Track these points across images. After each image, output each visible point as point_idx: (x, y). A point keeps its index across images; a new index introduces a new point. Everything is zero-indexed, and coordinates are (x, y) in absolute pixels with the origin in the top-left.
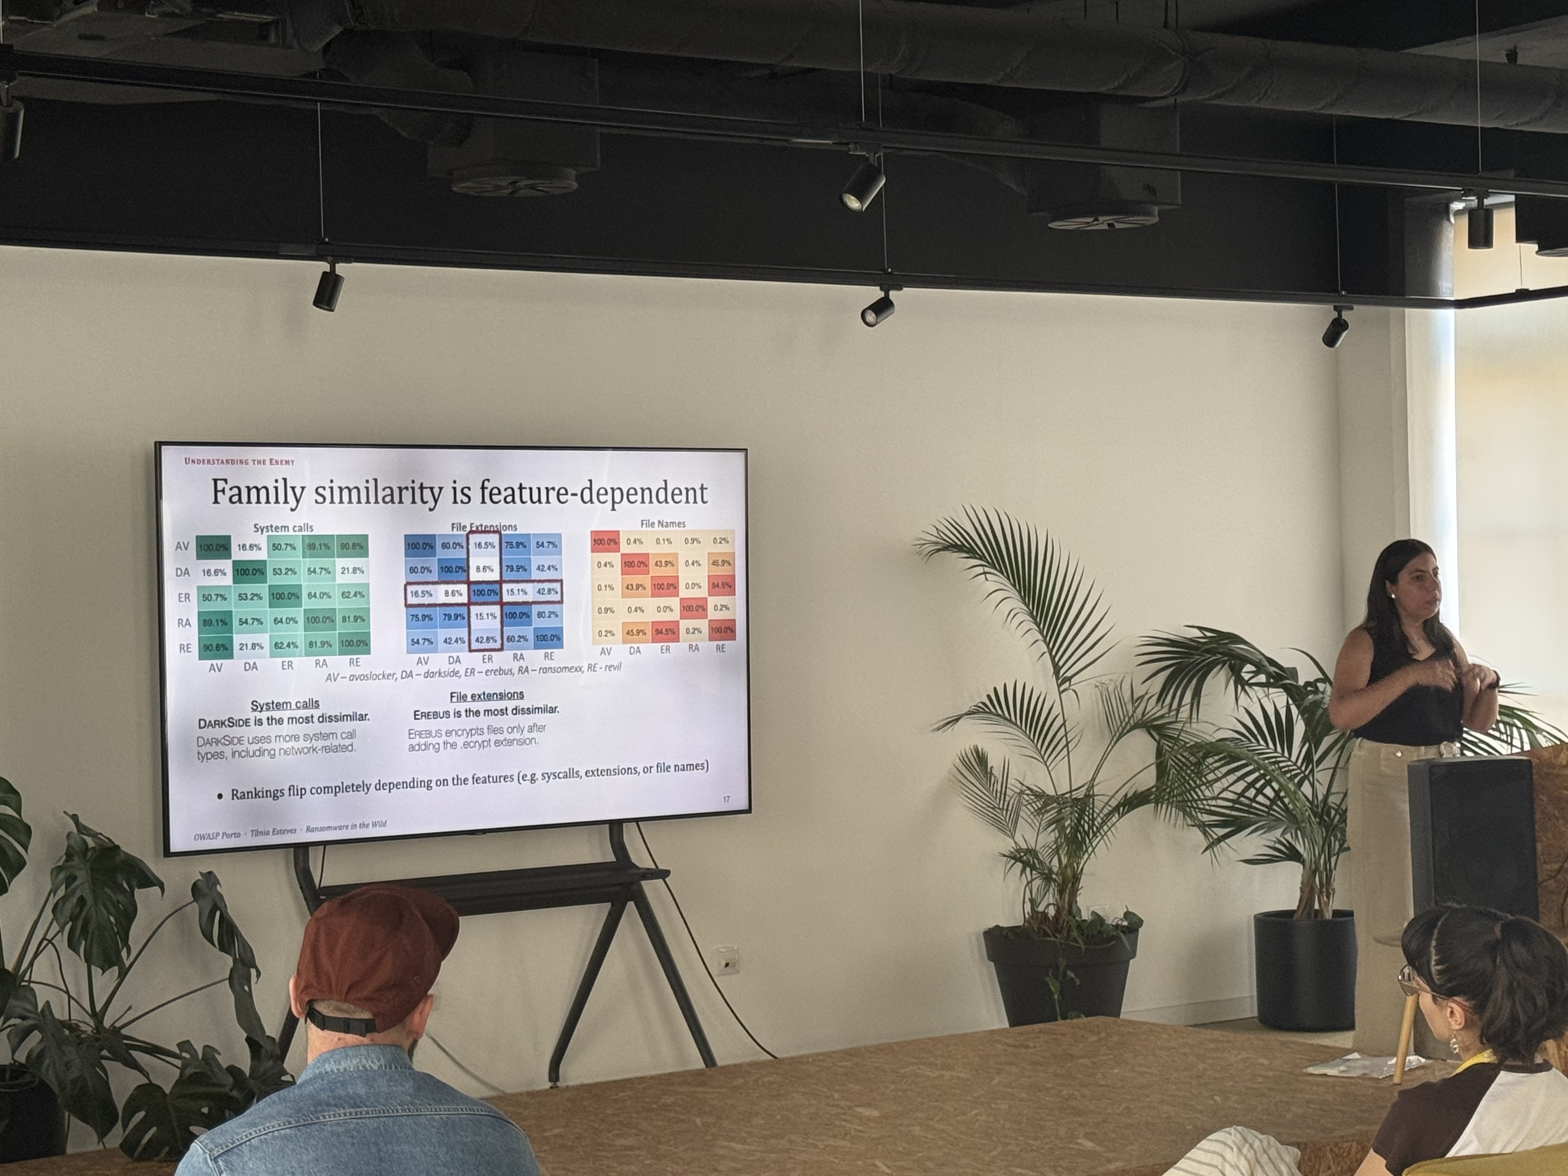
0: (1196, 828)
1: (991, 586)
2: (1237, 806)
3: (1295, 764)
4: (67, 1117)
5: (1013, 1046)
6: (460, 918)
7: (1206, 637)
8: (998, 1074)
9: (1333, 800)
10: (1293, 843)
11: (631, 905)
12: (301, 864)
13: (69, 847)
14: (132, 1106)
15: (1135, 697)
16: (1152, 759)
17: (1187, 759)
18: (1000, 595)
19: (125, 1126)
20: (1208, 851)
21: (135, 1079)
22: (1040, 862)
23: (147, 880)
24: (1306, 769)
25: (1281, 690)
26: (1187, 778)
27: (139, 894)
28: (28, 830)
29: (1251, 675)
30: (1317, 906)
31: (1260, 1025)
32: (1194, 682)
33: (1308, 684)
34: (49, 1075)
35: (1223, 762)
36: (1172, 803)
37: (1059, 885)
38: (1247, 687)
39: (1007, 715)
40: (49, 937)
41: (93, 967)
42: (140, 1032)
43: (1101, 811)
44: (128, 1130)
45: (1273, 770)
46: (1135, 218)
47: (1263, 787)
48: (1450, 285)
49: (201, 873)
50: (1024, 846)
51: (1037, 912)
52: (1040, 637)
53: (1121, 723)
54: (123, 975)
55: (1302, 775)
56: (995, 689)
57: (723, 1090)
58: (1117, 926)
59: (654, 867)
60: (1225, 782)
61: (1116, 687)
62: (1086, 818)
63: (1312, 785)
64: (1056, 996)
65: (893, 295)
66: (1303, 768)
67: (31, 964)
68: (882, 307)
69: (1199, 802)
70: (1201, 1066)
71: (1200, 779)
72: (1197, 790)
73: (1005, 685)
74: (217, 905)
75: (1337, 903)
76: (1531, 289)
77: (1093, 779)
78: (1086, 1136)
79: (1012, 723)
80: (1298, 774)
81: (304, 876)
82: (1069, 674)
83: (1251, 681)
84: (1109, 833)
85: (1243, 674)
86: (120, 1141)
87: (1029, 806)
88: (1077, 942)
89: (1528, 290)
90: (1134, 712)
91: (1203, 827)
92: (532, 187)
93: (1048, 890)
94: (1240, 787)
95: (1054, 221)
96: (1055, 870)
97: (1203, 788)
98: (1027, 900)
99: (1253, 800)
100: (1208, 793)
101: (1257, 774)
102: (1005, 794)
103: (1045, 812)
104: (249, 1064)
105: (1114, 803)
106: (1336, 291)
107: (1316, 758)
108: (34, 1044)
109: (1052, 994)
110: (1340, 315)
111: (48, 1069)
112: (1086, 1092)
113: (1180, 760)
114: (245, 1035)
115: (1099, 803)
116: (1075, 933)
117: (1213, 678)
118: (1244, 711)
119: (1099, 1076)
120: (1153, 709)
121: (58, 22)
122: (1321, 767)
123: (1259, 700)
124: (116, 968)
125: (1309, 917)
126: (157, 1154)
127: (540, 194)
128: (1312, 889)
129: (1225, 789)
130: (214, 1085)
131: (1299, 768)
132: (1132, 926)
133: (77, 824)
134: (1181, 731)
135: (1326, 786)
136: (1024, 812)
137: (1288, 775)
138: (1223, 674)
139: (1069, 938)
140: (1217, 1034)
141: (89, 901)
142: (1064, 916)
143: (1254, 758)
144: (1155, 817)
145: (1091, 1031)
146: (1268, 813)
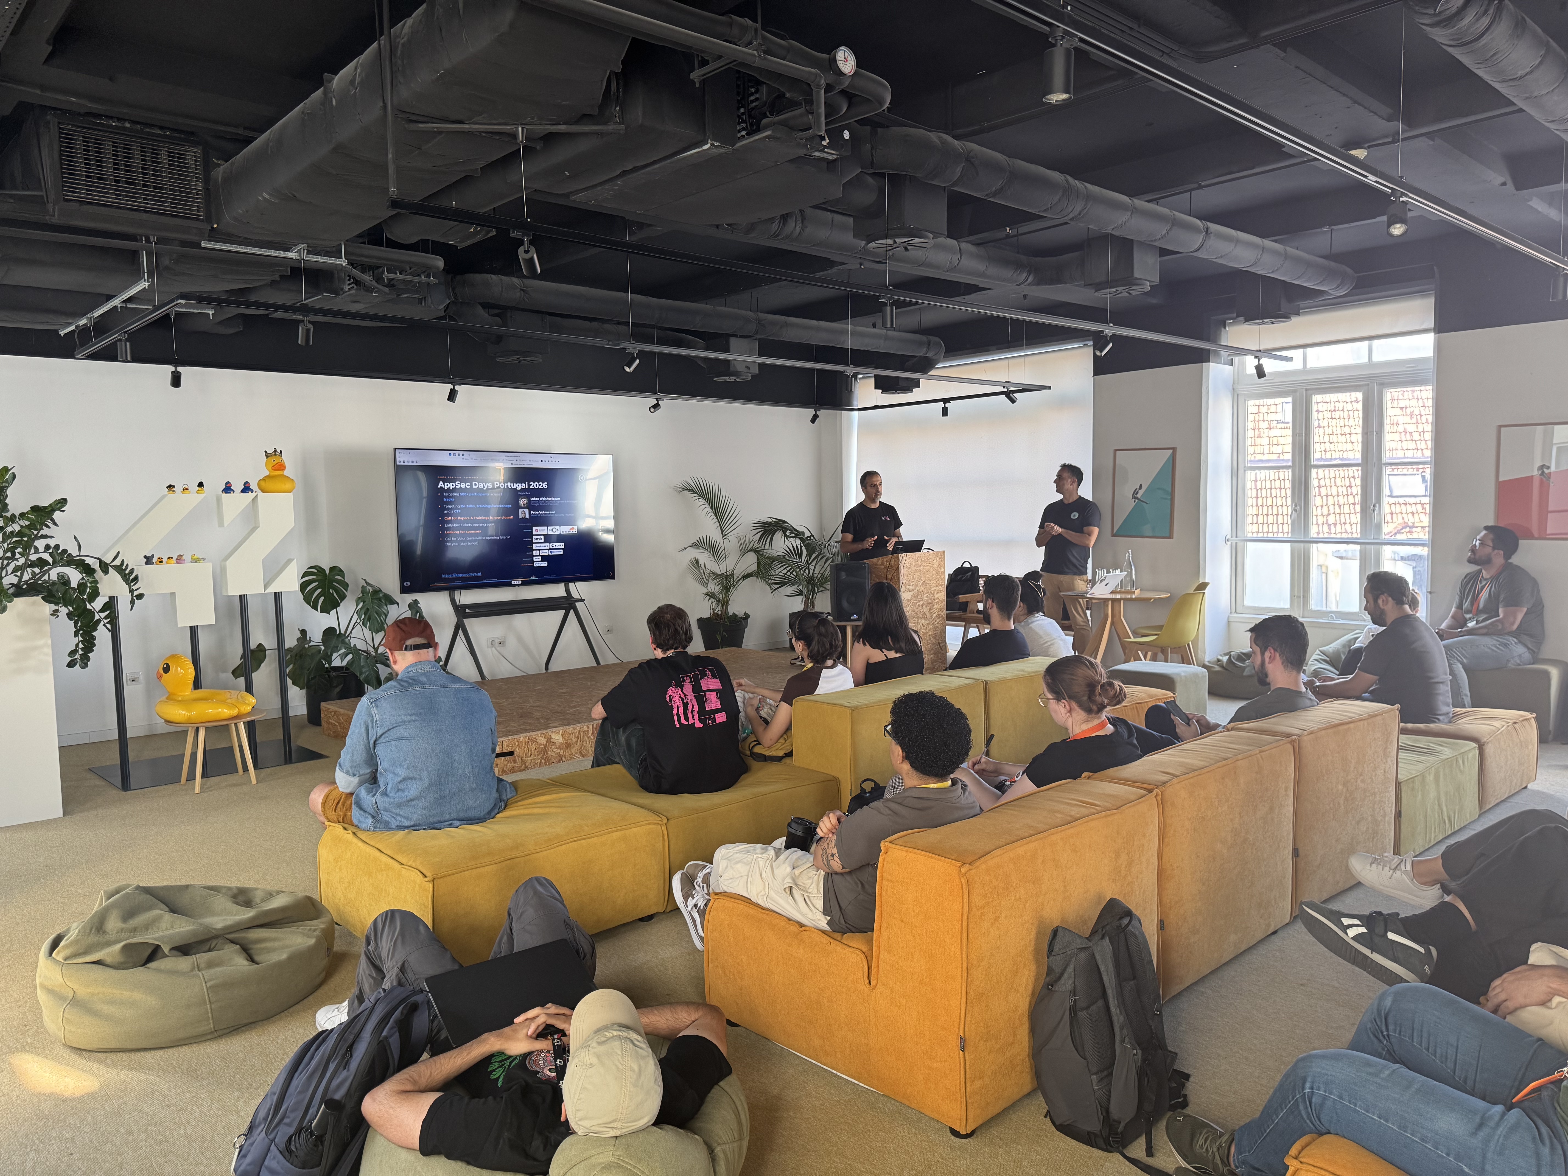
1: (700, 503)
2: (783, 578)
3: (803, 563)
7: (773, 521)
10: (802, 590)
11: (572, 611)
12: (451, 597)
13: (363, 590)
15: (750, 541)
16: (756, 561)
17: (767, 562)
18: (704, 506)
20: (772, 593)
22: (716, 596)
23: (392, 602)
25: (799, 539)
26: (766, 568)
27: (389, 606)
28: (347, 585)
29: (788, 533)
32: (770, 536)
33: (808, 537)
34: (356, 669)
35: (778, 563)
36: (760, 577)
37: (722, 604)
38: (787, 538)
39: (704, 546)
40: (357, 622)
43: (736, 579)
45: (796, 566)
46: (743, 378)
47: (793, 571)
48: (856, 403)
49: (413, 600)
50: (710, 591)
51: (715, 613)
52: (716, 521)
53: (745, 549)
56: (699, 538)
57: (601, 672)
58: (741, 617)
59: (580, 598)
60: (780, 570)
61: (743, 537)
62: (731, 582)
63: (808, 570)
64: (721, 640)
65: (660, 402)
67: (351, 632)
68: (656, 406)
69: (770, 577)
71: (771, 568)
72: (770, 572)
73: (703, 536)
76: (879, 405)
77: (734, 568)
79: (706, 549)
80: (804, 567)
81: (453, 601)
82: (726, 533)
84: (739, 587)
87: (712, 577)
88: (727, 623)
90: (749, 546)
91: (769, 584)
92: (525, 360)
93: (718, 606)
94: (785, 571)
95: (715, 378)
96: (721, 598)
98: (711, 609)
99: (789, 576)
100: (773, 574)
101: (790, 567)
102: (705, 574)
103: (718, 579)
105: (741, 576)
106: (815, 404)
107: (810, 561)
108: (350, 658)
109: (718, 639)
110: (816, 413)
111: (355, 667)
115: (736, 576)
116: (726, 620)
117: (777, 534)
118: (786, 546)
120: (756, 545)
123: (792, 543)
127: (528, 363)
129: (780, 572)
132: (747, 616)
133: (366, 582)
134: (765, 552)
135: (813, 570)
136: (711, 580)
137: (800, 567)
138: (780, 534)
139: (724, 621)
140: (770, 653)
141: (371, 609)
142: (723, 614)
143: (789, 562)
144: (755, 581)
145: (729, 652)
146: (794, 580)
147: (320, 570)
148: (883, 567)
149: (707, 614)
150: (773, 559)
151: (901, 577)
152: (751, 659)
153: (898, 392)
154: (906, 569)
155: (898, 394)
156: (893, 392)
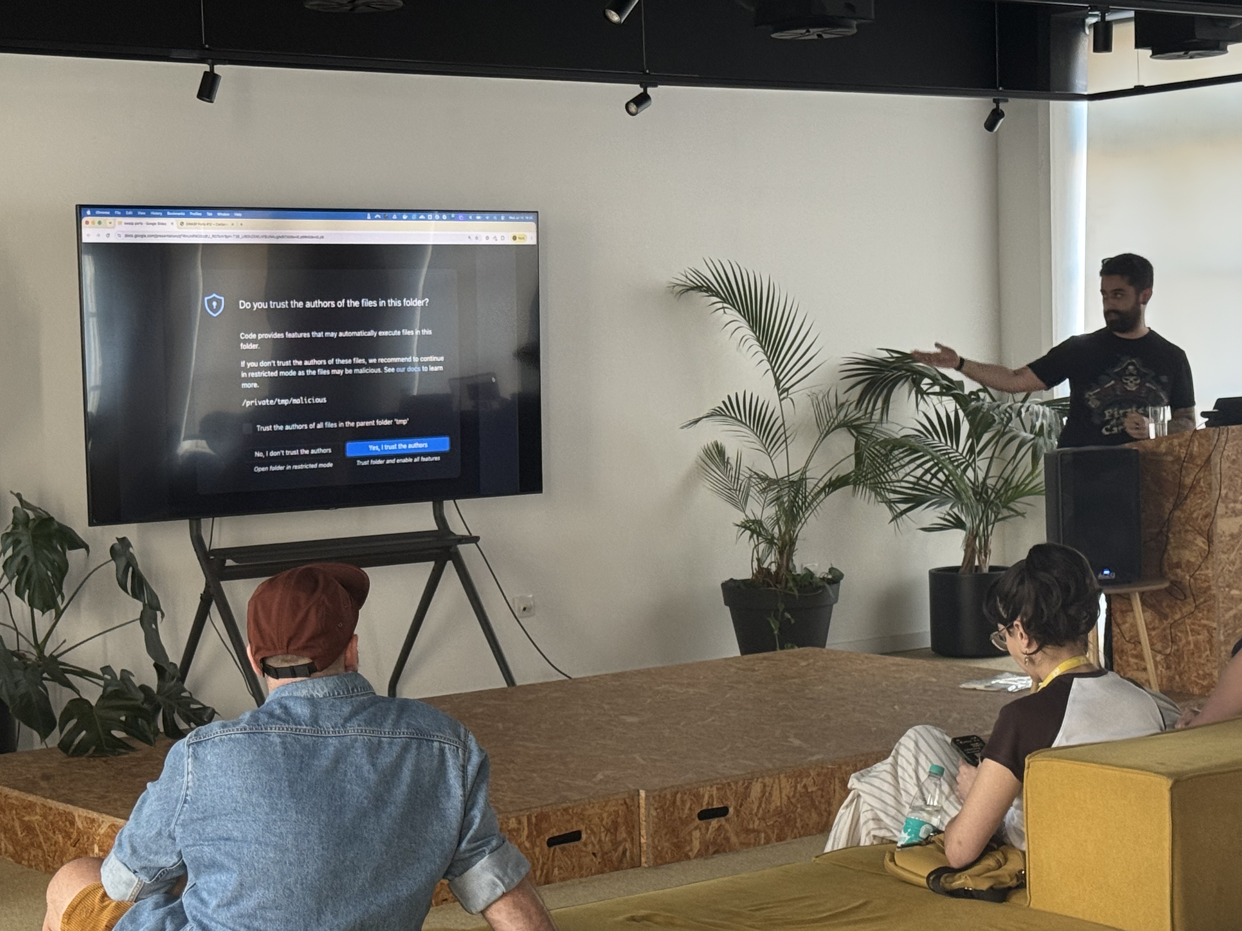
0: (884, 504)
1: (727, 318)
2: (916, 487)
3: (961, 454)
4: (17, 724)
5: (744, 670)
7: (892, 357)
8: (730, 690)
9: (990, 482)
10: (959, 515)
11: (450, 564)
12: (195, 532)
13: (15, 518)
14: (67, 715)
15: (839, 403)
16: (852, 451)
17: (879, 451)
18: (733, 326)
19: (61, 731)
20: (893, 523)
21: (68, 695)
22: (766, 531)
23: (76, 543)
24: (970, 458)
25: (951, 398)
26: (878, 465)
27: (69, 553)
29: (928, 386)
30: (977, 563)
31: (933, 653)
32: (885, 392)
33: (972, 393)
34: (3, 691)
35: (905, 454)
36: (866, 485)
37: (779, 548)
38: (925, 396)
39: (739, 417)
40: (2, 587)
41: (35, 610)
42: (73, 659)
43: (812, 491)
44: (64, 733)
45: (943, 460)
46: (838, 30)
47: (937, 472)
48: (1084, 83)
49: (117, 539)
50: (752, 518)
51: (763, 569)
52: (765, 357)
53: (828, 423)
54: (58, 616)
55: (967, 463)
56: (729, 397)
57: (518, 703)
58: (823, 579)
59: (468, 534)
60: (907, 469)
61: (824, 397)
62: (800, 496)
63: (974, 470)
64: (776, 632)
65: (650, 91)
66: (968, 458)
68: (642, 100)
69: (887, 484)
70: (885, 683)
71: (888, 466)
72: (885, 475)
73: (736, 394)
74: (131, 562)
75: (993, 561)
76: (1146, 85)
77: (805, 467)
78: (796, 736)
79: (743, 423)
80: (962, 463)
81: (198, 542)
82: (787, 386)
83: (929, 391)
84: (818, 508)
85: (922, 386)
86: (58, 742)
87: (756, 487)
88: (793, 591)
89: (1143, 86)
90: (838, 414)
91: (890, 503)
92: (367, 5)
93: (771, 552)
94: (919, 472)
95: (777, 32)
96: (776, 536)
97: (890, 473)
98: (755, 559)
99: (929, 482)
100: (893, 477)
101: (931, 463)
102: (738, 479)
103: (770, 490)
104: (157, 683)
105: (821, 485)
106: (995, 87)
107: (977, 450)
109: (772, 630)
110: (998, 106)
111: (1, 687)
112: (797, 703)
113: (873, 453)
114: (153, 662)
115: (810, 484)
116: (791, 584)
117: (900, 388)
118: (922, 414)
119: (807, 691)
120: (853, 413)
122: (981, 457)
123: (934, 406)
124: (53, 611)
125: (971, 572)
126: (87, 752)
127: (374, 10)
128: (973, 551)
129: (908, 474)
130: (130, 699)
131: (965, 458)
132: (835, 578)
133: (21, 501)
134: (874, 429)
135: (985, 471)
136: (753, 492)
137: (956, 464)
138: (906, 386)
139: (786, 587)
140: (898, 659)
141: (32, 560)
142: (783, 571)
143: (931, 450)
144: (854, 495)
145: (802, 658)
146: (940, 492)
148: (1170, 458)
149: (745, 572)
150: (895, 444)
151: (1214, 481)
152: (856, 674)
153: (1191, 53)
154: (1228, 464)
155: (1191, 57)
156: (1182, 53)
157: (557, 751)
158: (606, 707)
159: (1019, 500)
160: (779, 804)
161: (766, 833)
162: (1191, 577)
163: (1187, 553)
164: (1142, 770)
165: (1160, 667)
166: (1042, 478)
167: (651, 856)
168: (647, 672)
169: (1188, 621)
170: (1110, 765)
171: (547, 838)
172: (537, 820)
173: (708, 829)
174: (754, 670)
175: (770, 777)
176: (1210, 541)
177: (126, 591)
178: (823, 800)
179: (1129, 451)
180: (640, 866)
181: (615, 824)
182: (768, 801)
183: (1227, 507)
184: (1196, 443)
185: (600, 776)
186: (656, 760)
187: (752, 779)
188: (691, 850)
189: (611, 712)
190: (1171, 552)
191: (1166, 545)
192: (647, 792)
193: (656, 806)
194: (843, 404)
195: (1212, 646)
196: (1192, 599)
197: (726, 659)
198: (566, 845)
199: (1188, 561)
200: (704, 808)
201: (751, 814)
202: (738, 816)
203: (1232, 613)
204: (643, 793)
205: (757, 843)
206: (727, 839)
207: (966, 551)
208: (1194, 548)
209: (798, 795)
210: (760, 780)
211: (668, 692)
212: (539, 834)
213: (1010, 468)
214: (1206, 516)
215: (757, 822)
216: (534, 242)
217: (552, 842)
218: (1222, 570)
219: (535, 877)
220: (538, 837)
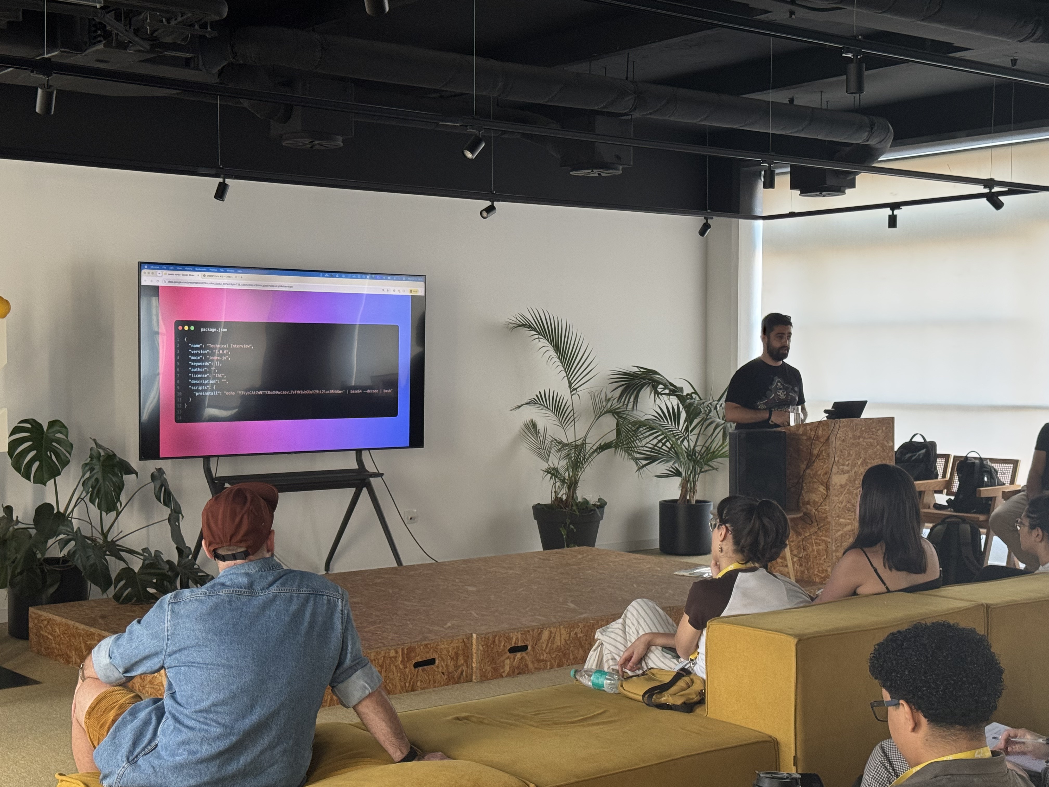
0: (632, 461)
1: (541, 345)
2: (653, 450)
3: (681, 432)
4: (88, 584)
5: (543, 559)
6: (279, 494)
7: (640, 371)
8: (534, 572)
9: (698, 449)
10: (678, 468)
11: (365, 490)
12: (206, 466)
13: (91, 454)
14: (119, 577)
15: (607, 398)
16: (614, 426)
17: (631, 428)
18: (544, 349)
19: (115, 587)
20: (637, 472)
21: (121, 565)
22: (561, 475)
23: (129, 470)
24: (685, 434)
25: (675, 397)
26: (630, 436)
27: (125, 477)
28: (72, 446)
29: (662, 390)
30: (688, 498)
31: (660, 552)
32: (635, 392)
33: (688, 395)
34: (78, 562)
35: (647, 430)
36: (622, 449)
37: (568, 485)
38: (660, 395)
39: (546, 405)
40: (82, 497)
41: (102, 511)
42: (126, 543)
43: (589, 451)
44: (117, 589)
45: (670, 435)
46: (611, 171)
47: (666, 442)
48: (760, 210)
49: (156, 469)
50: (552, 466)
51: (558, 498)
52: (563, 369)
53: (601, 409)
54: (118, 515)
55: (684, 437)
56: (540, 392)
57: (404, 577)
58: (595, 505)
59: (376, 471)
60: (648, 440)
61: (598, 394)
62: (582, 455)
63: (688, 441)
64: (565, 537)
65: (496, 204)
67: (72, 511)
68: (490, 209)
69: (635, 448)
70: (629, 570)
71: (636, 437)
72: (634, 442)
73: (545, 390)
74: (164, 484)
75: (698, 497)
76: (796, 212)
77: (586, 436)
78: (572, 602)
79: (548, 408)
80: (682, 437)
81: (208, 471)
82: (576, 387)
83: (662, 392)
84: (592, 462)
85: (658, 390)
86: (113, 594)
87: (555, 448)
88: (575, 511)
90: (606, 405)
91: (636, 460)
92: (321, 144)
93: (563, 487)
94: (655, 441)
95: (573, 171)
96: (567, 478)
97: (637, 441)
98: (553, 492)
99: (661, 448)
100: (639, 444)
101: (662, 436)
102: (544, 442)
103: (563, 450)
104: (177, 559)
105: (595, 448)
106: (706, 210)
107: (690, 429)
108: (71, 547)
109: (562, 535)
110: (707, 222)
111: (78, 559)
112: (574, 581)
113: (627, 428)
114: (176, 546)
115: (588, 447)
116: (575, 508)
117: (644, 390)
118: (658, 406)
119: (581, 574)
120: (616, 405)
121: (85, 53)
122: (693, 433)
123: (665, 402)
124: (115, 512)
125: (685, 503)
126: (131, 601)
127: (325, 148)
128: (686, 490)
129: (648, 443)
130: (160, 569)
131: (683, 434)
132: (602, 505)
133: (96, 443)
134: (627, 415)
135: (694, 441)
136: (553, 451)
137: (677, 437)
138: (648, 389)
139: (571, 510)
140: (638, 556)
141: (101, 481)
142: (570, 499)
143: (662, 429)
144: (615, 454)
145: (579, 553)
146: (668, 454)
147: (36, 425)
148: (805, 438)
149: (547, 499)
150: (641, 424)
151: (831, 452)
152: (611, 564)
153: (824, 193)
154: (840, 442)
155: (824, 196)
156: (818, 193)
157: (424, 608)
158: (457, 580)
159: (715, 460)
160: (559, 644)
161: (550, 661)
162: (816, 510)
163: (814, 495)
164: (779, 632)
165: (796, 565)
166: (727, 448)
167: (479, 675)
168: (485, 560)
169: (813, 537)
170: (759, 628)
171: (414, 663)
172: (407, 651)
173: (514, 659)
174: (549, 560)
175: (554, 627)
176: (828, 489)
177: (160, 502)
178: (587, 643)
179: (780, 432)
180: (472, 681)
181: (457, 655)
182: (553, 643)
183: (838, 468)
184: (821, 429)
185: (449, 624)
186: (485, 615)
187: (543, 629)
188: (504, 672)
189: (460, 584)
190: (804, 495)
191: (801, 490)
192: (477, 635)
193: (482, 644)
194: (609, 399)
195: (827, 553)
196: (816, 524)
197: (534, 553)
198: (425, 667)
199: (814, 500)
200: (513, 645)
201: (542, 650)
202: (533, 651)
203: (840, 533)
204: (474, 636)
205: (545, 668)
206: (526, 665)
207: (682, 490)
208: (818, 493)
209: (571, 639)
210: (548, 629)
211: (496, 572)
212: (409, 659)
213: (710, 441)
214: (826, 474)
215: (545, 655)
216: (423, 294)
217: (417, 665)
218: (834, 507)
219: (405, 687)
220: (408, 661)
